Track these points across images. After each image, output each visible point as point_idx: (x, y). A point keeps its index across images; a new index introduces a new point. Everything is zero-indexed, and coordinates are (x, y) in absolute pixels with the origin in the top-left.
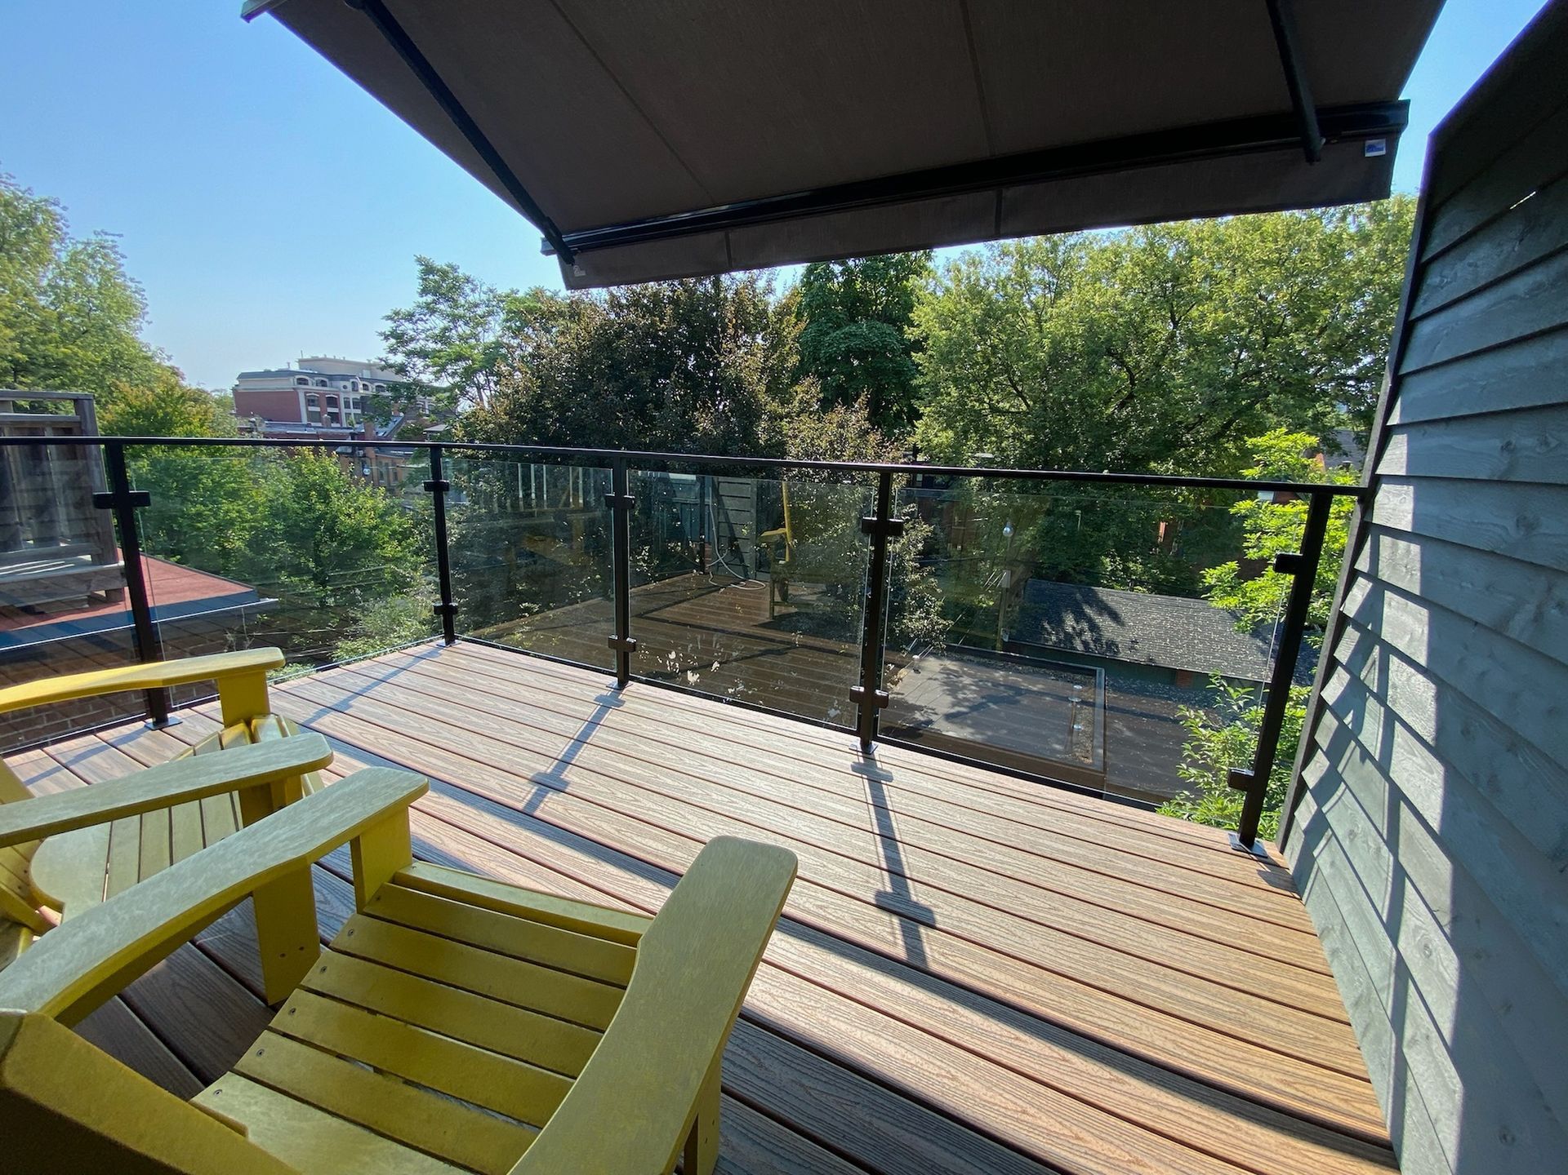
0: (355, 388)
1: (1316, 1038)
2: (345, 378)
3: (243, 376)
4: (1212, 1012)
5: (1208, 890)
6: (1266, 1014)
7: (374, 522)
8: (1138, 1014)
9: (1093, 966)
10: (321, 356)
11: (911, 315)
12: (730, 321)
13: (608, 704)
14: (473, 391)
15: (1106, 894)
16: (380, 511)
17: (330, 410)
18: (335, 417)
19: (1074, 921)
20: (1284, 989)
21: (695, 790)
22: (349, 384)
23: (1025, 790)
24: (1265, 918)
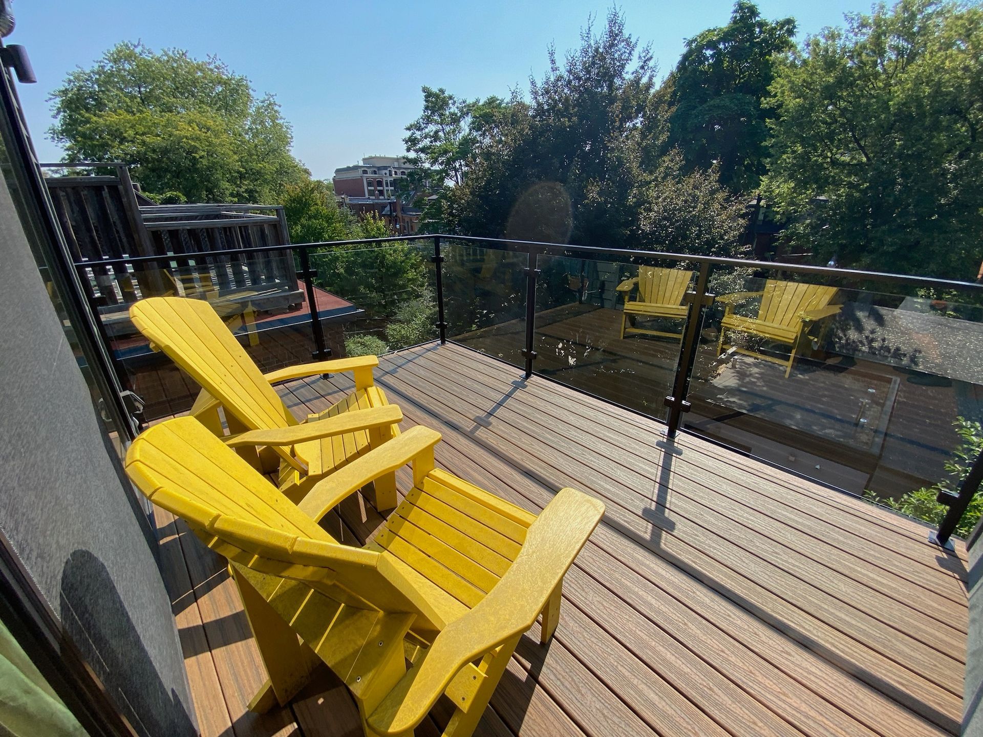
0: (391, 175)
1: (935, 666)
2: (385, 168)
3: (338, 171)
4: (868, 635)
5: (899, 565)
6: (906, 645)
7: (403, 259)
8: (813, 623)
9: (792, 591)
10: (373, 156)
11: (768, 88)
12: (617, 116)
13: (519, 385)
14: (453, 173)
15: (817, 552)
16: (405, 252)
17: (379, 188)
18: (381, 193)
19: (788, 563)
20: (927, 634)
21: (563, 444)
22: (387, 172)
23: (778, 476)
24: (933, 589)
